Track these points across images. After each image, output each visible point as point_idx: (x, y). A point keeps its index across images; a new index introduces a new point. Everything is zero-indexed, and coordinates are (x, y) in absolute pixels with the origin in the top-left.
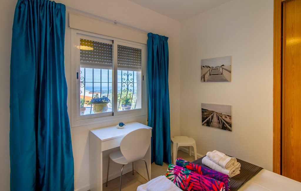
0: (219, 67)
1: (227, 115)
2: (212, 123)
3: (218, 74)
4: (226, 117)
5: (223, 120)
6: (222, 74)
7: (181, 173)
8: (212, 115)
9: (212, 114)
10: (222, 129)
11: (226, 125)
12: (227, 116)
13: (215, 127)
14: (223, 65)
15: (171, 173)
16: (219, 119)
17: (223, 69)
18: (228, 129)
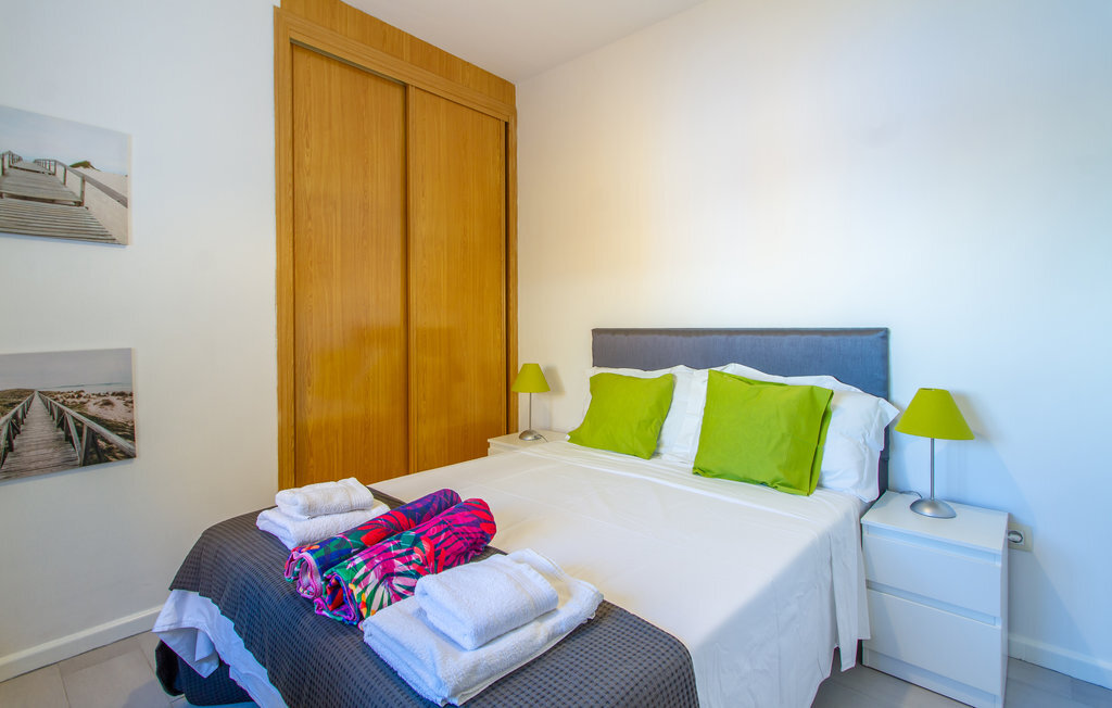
0: (60, 170)
1: (113, 394)
2: (18, 455)
3: (53, 201)
4: (108, 403)
5: (93, 418)
6: (80, 204)
7: (398, 557)
8: (15, 416)
9: (12, 405)
10: (87, 461)
11: (106, 441)
12: (113, 399)
13: (37, 469)
14: (86, 165)
15: (369, 590)
16: (62, 424)
17: (84, 179)
18: (121, 452)
